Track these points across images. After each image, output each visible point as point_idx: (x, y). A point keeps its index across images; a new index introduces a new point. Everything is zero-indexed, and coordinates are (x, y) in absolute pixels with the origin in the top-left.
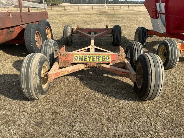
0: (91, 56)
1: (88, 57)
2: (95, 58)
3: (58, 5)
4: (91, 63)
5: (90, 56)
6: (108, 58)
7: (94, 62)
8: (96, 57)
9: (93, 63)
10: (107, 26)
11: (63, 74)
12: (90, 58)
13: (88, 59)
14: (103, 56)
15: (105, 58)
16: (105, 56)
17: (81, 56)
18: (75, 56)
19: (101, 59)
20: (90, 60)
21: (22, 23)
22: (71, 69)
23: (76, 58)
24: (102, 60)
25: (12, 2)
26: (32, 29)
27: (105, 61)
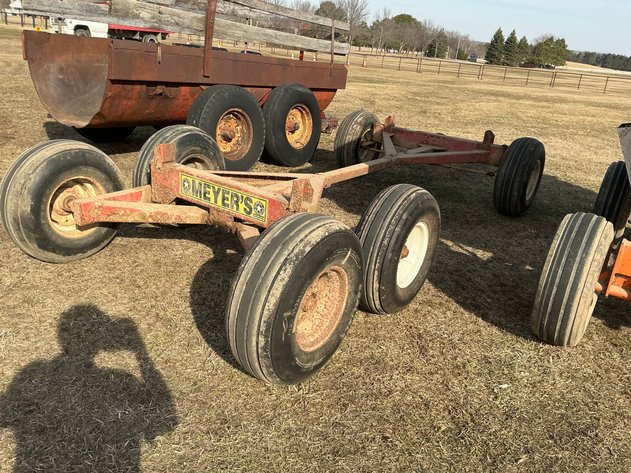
0: (219, 189)
1: (211, 190)
2: (228, 199)
3: (548, 67)
4: (218, 211)
5: (216, 188)
6: (259, 208)
7: (227, 209)
8: (230, 197)
9: (223, 211)
10: (489, 136)
11: (123, 215)
12: (216, 194)
13: (212, 196)
14: (247, 198)
15: (252, 205)
16: (254, 200)
17: (197, 182)
18: (183, 177)
19: (242, 206)
20: (216, 202)
21: (206, 81)
22: (153, 210)
23: (186, 184)
24: (245, 209)
25: (176, 18)
26: (211, 99)
27: (252, 217)
